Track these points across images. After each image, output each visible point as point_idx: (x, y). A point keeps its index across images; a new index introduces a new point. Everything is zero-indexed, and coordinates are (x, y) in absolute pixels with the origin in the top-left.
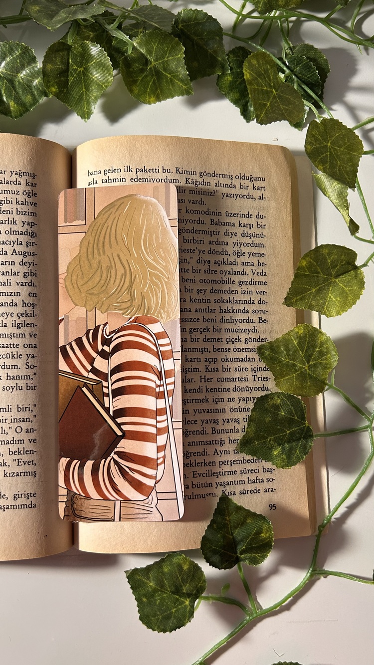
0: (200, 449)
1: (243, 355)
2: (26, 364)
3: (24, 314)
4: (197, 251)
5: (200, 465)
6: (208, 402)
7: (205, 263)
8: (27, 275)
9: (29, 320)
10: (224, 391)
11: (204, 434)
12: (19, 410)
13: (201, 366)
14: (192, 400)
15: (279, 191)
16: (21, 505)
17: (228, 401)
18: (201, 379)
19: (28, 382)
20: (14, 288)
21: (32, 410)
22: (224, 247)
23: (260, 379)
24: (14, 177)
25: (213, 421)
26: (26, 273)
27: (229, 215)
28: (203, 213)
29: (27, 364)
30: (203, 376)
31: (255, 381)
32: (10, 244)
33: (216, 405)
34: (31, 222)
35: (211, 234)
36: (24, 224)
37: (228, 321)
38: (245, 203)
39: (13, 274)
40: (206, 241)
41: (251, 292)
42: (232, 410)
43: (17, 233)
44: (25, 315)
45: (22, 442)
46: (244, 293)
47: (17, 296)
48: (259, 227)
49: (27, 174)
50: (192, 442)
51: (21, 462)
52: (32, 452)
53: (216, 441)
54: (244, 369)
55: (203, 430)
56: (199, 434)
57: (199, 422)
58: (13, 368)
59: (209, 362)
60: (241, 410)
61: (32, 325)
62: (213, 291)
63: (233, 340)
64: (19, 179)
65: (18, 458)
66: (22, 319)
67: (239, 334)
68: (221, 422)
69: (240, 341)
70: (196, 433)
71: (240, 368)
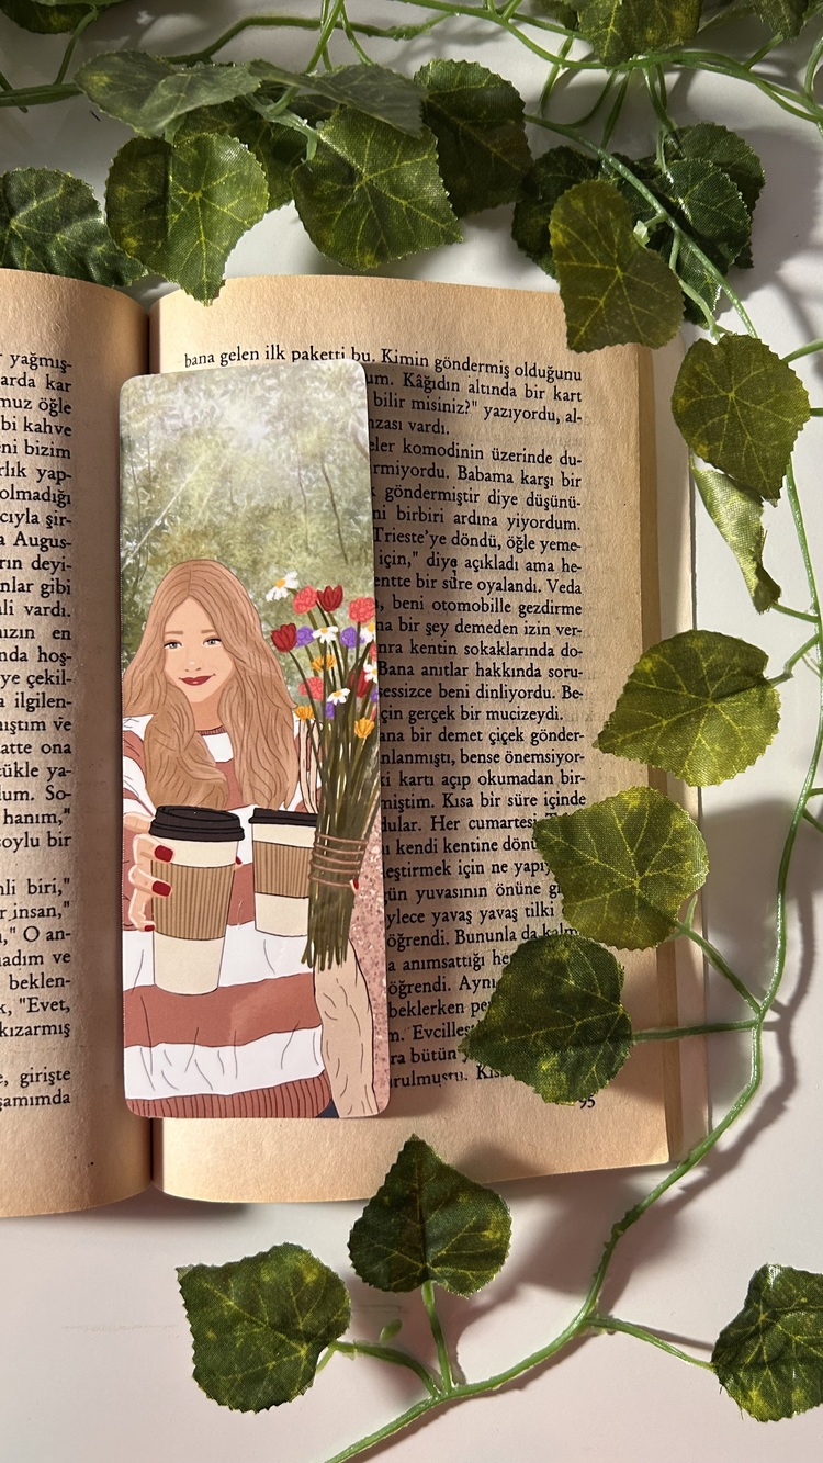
0: (428, 977)
1: (526, 770)
2: (47, 790)
3: (42, 678)
4: (427, 538)
5: (430, 1011)
6: (449, 873)
7: (445, 564)
8: (49, 590)
9: (53, 692)
10: (483, 850)
11: (438, 944)
12: (32, 890)
13: (435, 796)
14: (414, 869)
15: (613, 405)
16: (37, 1098)
17: (493, 872)
18: (434, 823)
19: (51, 829)
20: (21, 621)
21: (60, 891)
22: (486, 528)
24: (19, 370)
25: (458, 916)
26: (47, 586)
27: (501, 456)
28: (442, 452)
29: (50, 788)
30: (438, 816)
32: (11, 521)
33: (466, 880)
34: (58, 472)
35: (460, 499)
36: (42, 476)
37: (495, 695)
38: (536, 430)
39: (17, 587)
40: (449, 517)
41: (545, 631)
42: (500, 891)
43: (27, 497)
44: (44, 680)
45: (39, 960)
46: (530, 631)
47: (27, 637)
48: (566, 483)
49: (49, 362)
50: (413, 962)
51: (35, 1004)
52: (60, 983)
53: (464, 959)
54: (528, 801)
55: (437, 936)
56: (428, 944)
57: (429, 918)
58: (19, 797)
59: (450, 786)
60: (520, 891)
61: (60, 703)
62: (462, 628)
63: (505, 737)
64: (31, 374)
65: (30, 996)
66: (39, 689)
67: (518, 723)
68: (476, 918)
69: (520, 737)
70: (421, 941)
71: (520, 799)
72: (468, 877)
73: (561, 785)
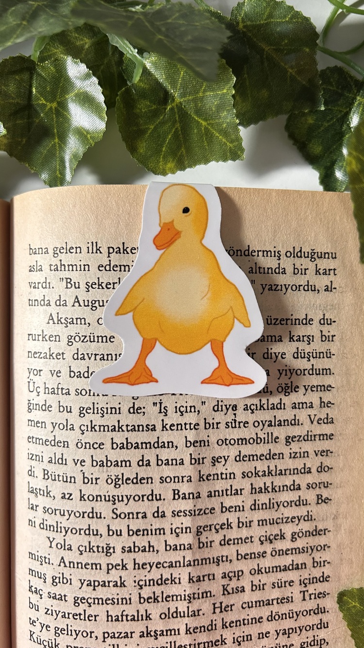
1: (287, 560)
6: (225, 644)
14: (199, 644)
17: (259, 638)
18: (215, 609)
23: (313, 597)
27: (273, 322)
30: (218, 603)
31: (304, 600)
37: (265, 507)
38: (302, 299)
41: (306, 454)
46: (294, 456)
48: (324, 339)
54: (287, 584)
59: (229, 579)
62: (240, 458)
63: (272, 537)
67: (282, 526)
69: (282, 537)
71: (281, 582)
72: (240, 644)
73: (312, 569)
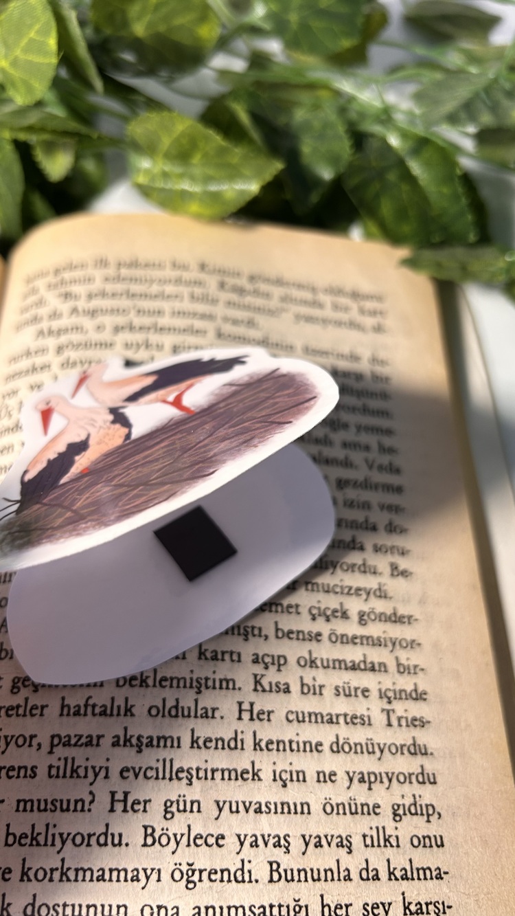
1: (353, 654)
6: (260, 779)
10: (305, 751)
11: (243, 881)
13: (242, 675)
14: (213, 771)
17: (319, 781)
18: (240, 711)
23: (403, 722)
25: (272, 841)
30: (247, 702)
31: (389, 725)
33: (282, 789)
41: (366, 506)
42: (328, 809)
46: (349, 504)
53: (280, 906)
54: (359, 693)
55: (242, 870)
56: (229, 881)
57: (231, 842)
59: (262, 665)
60: (356, 810)
63: (329, 613)
67: (342, 598)
68: (297, 845)
69: (345, 615)
70: (219, 876)
71: (349, 688)
72: (285, 786)
73: (397, 675)
